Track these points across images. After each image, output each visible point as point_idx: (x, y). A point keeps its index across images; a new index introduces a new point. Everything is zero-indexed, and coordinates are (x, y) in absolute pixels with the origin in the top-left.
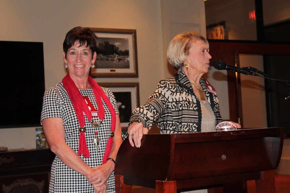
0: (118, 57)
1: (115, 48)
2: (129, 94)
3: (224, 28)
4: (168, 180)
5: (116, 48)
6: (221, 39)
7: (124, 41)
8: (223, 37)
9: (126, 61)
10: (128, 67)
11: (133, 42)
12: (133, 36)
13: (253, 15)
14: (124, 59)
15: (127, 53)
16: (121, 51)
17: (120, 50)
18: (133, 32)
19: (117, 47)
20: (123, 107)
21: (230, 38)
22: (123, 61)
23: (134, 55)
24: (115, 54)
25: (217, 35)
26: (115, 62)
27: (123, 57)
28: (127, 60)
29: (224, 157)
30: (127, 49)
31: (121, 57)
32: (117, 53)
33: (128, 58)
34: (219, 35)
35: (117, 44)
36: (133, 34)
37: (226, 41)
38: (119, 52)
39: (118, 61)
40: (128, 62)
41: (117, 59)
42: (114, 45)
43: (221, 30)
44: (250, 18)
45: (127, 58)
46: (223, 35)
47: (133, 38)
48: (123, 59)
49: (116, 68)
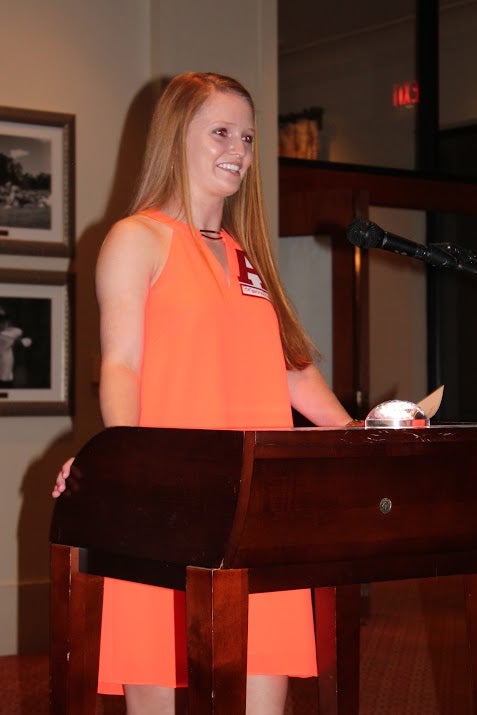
0: (16, 192)
1: (9, 166)
2: (44, 305)
3: (320, 127)
4: (225, 567)
5: (12, 166)
6: (309, 158)
7: (37, 147)
8: (315, 154)
9: (42, 205)
10: (44, 223)
11: (64, 151)
12: (64, 135)
13: (405, 97)
14: (37, 200)
15: (43, 183)
16: (27, 175)
17: (24, 172)
18: (66, 122)
19: (15, 162)
20: (27, 342)
21: (335, 157)
22: (31, 205)
23: (64, 191)
24: (8, 184)
25: (297, 148)
26: (8, 207)
27: (33, 193)
28: (44, 203)
29: (386, 504)
30: (46, 172)
31: (28, 194)
32: (15, 182)
33: (47, 197)
34: (303, 146)
35: (16, 154)
36: (67, 126)
37: (321, 165)
38: (20, 179)
39: (16, 204)
40: (47, 210)
41: (16, 198)
42: (9, 156)
43: (310, 134)
44: (395, 104)
45: (44, 200)
46: (315, 148)
47: (64, 139)
48: (32, 199)
49: (10, 224)
